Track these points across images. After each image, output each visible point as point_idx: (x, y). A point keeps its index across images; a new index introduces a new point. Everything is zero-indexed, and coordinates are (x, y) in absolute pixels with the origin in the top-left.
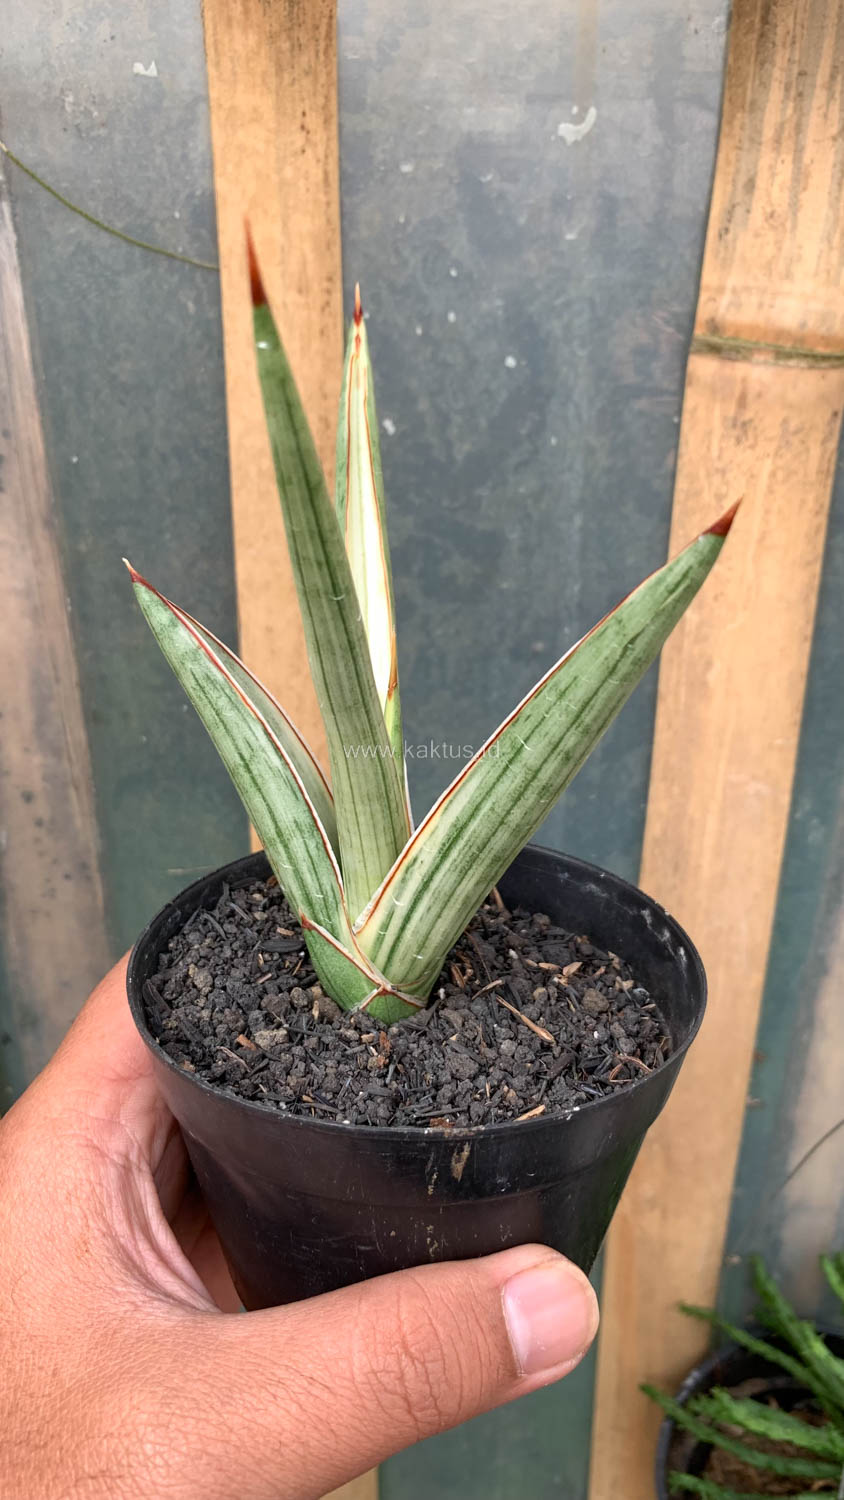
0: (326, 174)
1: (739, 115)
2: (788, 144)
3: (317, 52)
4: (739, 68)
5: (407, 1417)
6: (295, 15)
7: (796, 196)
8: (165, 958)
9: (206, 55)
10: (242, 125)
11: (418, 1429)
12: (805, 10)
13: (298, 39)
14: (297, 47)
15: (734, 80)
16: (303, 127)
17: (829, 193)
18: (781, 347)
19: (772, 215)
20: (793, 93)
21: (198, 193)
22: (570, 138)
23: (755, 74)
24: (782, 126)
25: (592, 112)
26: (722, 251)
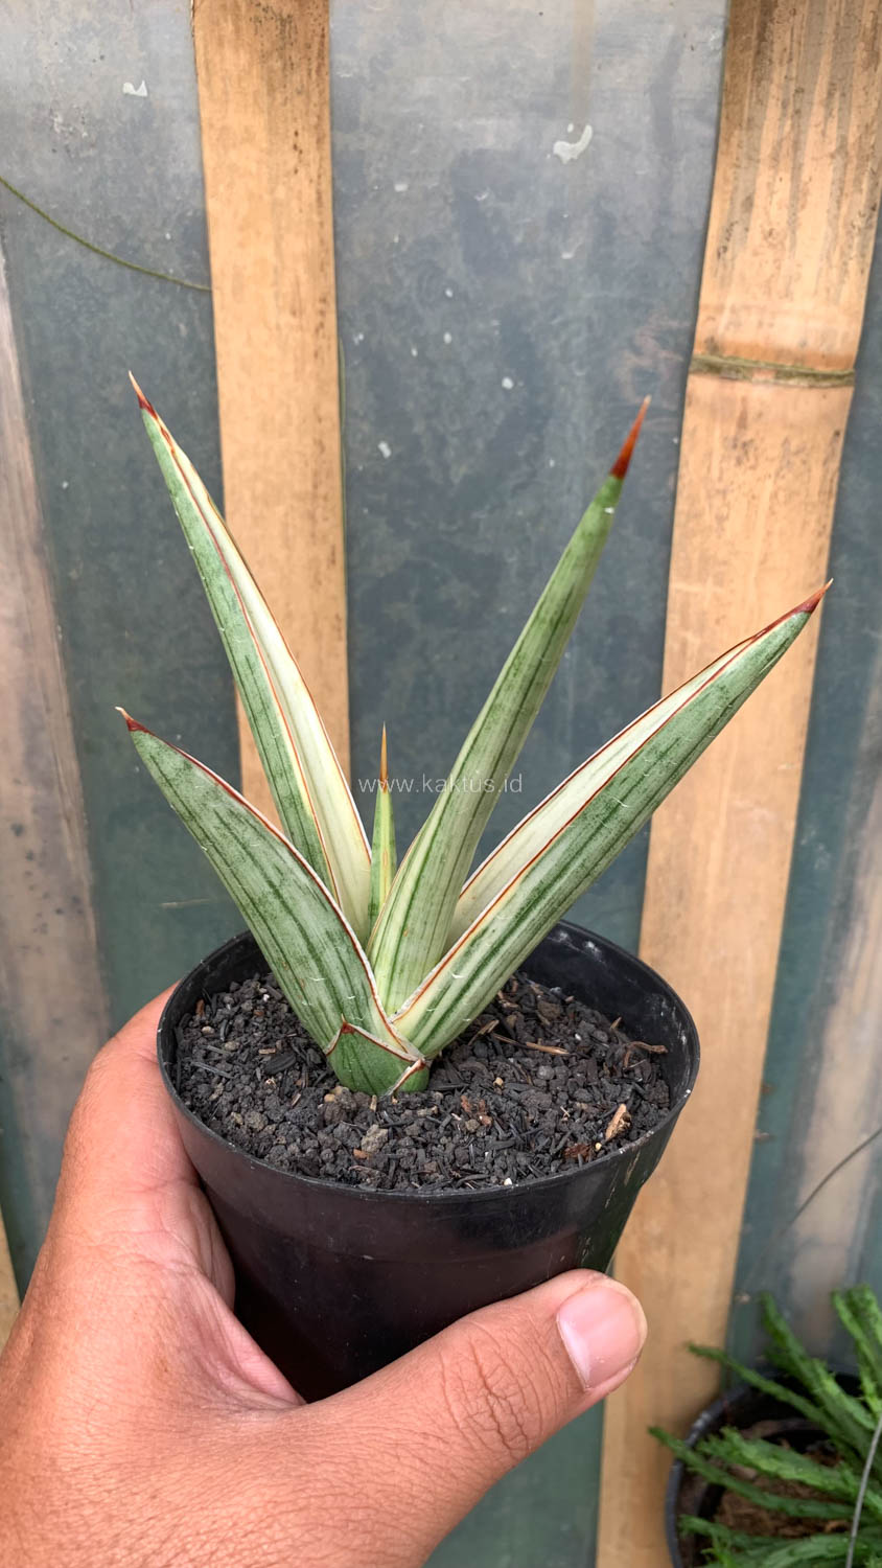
0: (319, 194)
1: (736, 133)
2: (786, 163)
3: (310, 71)
4: (736, 85)
6: (287, 34)
7: (794, 214)
9: (197, 75)
10: (234, 146)
12: (802, 28)
13: (290, 58)
14: (289, 66)
15: (731, 97)
16: (295, 147)
17: (828, 211)
18: (782, 366)
19: (770, 233)
20: (790, 110)
21: (190, 214)
22: (566, 157)
23: (752, 91)
24: (780, 143)
25: (588, 130)
26: (721, 269)
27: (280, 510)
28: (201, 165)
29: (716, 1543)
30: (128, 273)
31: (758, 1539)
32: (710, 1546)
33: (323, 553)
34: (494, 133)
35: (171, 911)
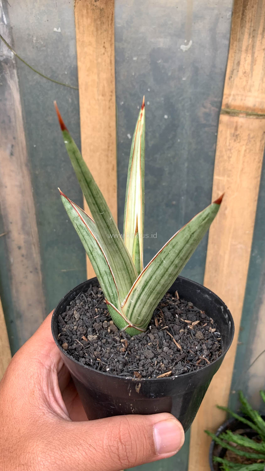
0: (111, 61)
1: (235, 43)
2: (250, 52)
4: (235, 29)
5: (119, 461)
6: (102, 14)
7: (252, 67)
8: (68, 307)
9: (75, 26)
11: (122, 466)
12: (255, 11)
15: (234, 32)
16: (104, 47)
17: (262, 66)
18: (248, 112)
19: (245, 73)
20: (251, 36)
21: (73, 66)
22: (184, 50)
23: (240, 30)
24: (248, 46)
25: (191, 42)
26: (230, 83)
27: (98, 154)
28: (76, 52)
29: (224, 465)
30: (54, 84)
31: (237, 464)
32: (222, 466)
33: (110, 167)
34: (163, 42)
35: (64, 273)
